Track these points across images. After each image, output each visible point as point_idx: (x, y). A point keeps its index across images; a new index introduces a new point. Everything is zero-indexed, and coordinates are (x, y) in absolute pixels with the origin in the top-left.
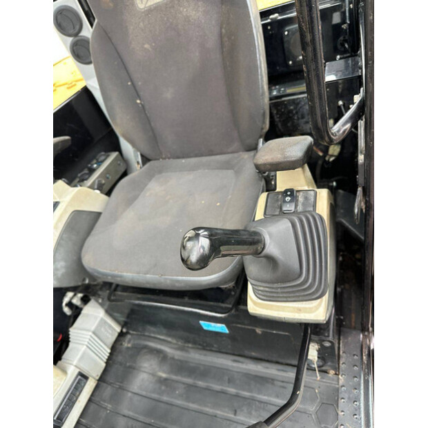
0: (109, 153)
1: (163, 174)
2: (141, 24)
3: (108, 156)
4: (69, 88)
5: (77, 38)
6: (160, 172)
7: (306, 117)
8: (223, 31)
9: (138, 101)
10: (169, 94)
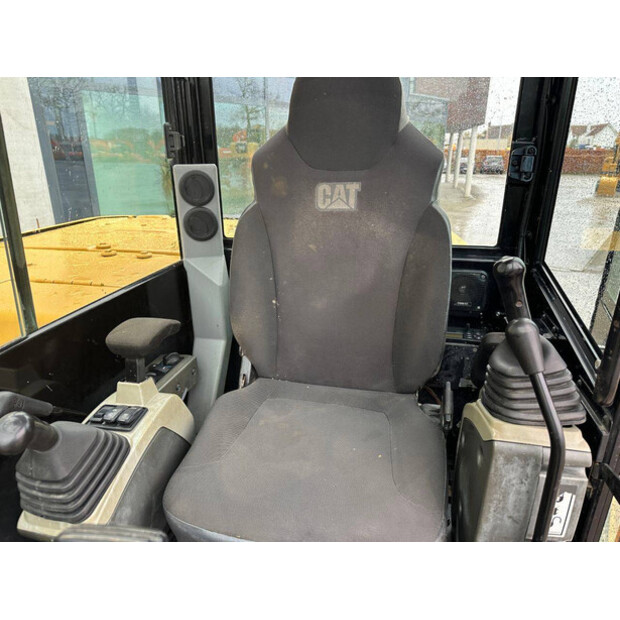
0: (185, 356)
1: (277, 399)
2: (314, 223)
3: (181, 359)
4: (139, 258)
5: (200, 209)
6: (273, 395)
7: (451, 369)
8: (411, 257)
9: (274, 302)
10: (319, 304)
